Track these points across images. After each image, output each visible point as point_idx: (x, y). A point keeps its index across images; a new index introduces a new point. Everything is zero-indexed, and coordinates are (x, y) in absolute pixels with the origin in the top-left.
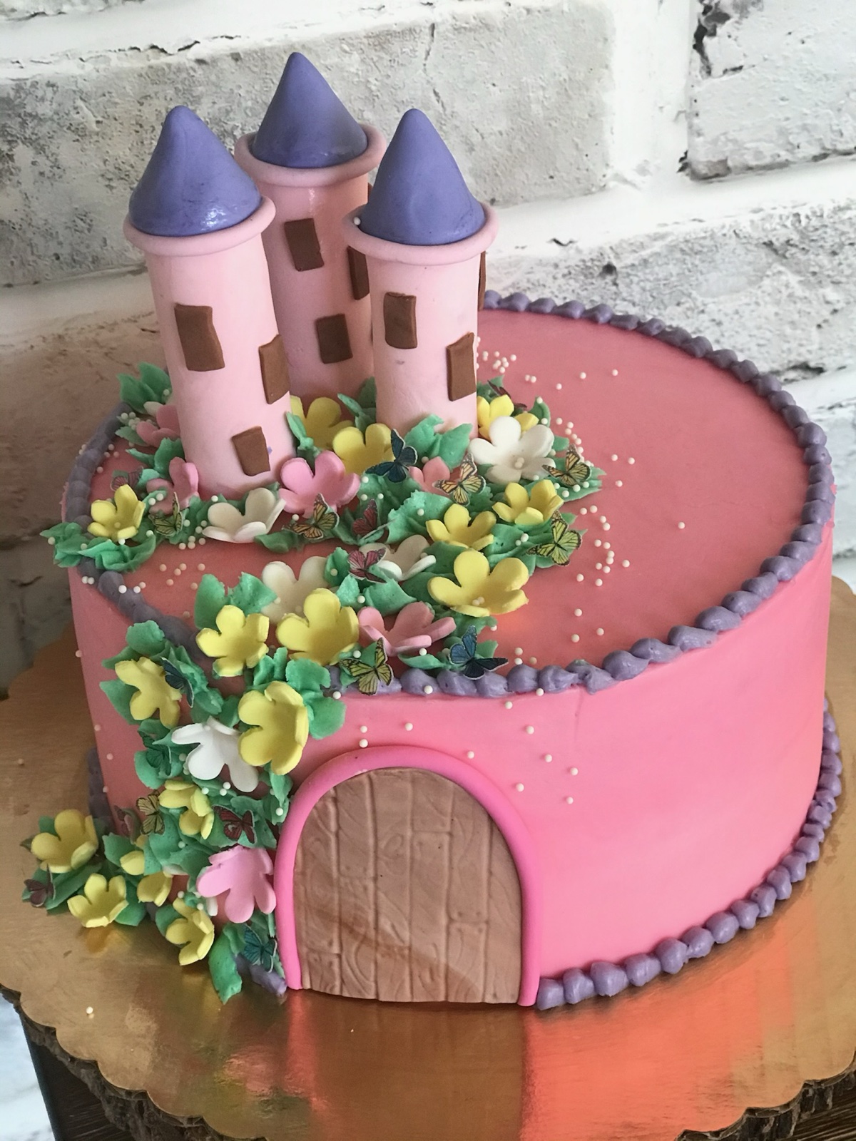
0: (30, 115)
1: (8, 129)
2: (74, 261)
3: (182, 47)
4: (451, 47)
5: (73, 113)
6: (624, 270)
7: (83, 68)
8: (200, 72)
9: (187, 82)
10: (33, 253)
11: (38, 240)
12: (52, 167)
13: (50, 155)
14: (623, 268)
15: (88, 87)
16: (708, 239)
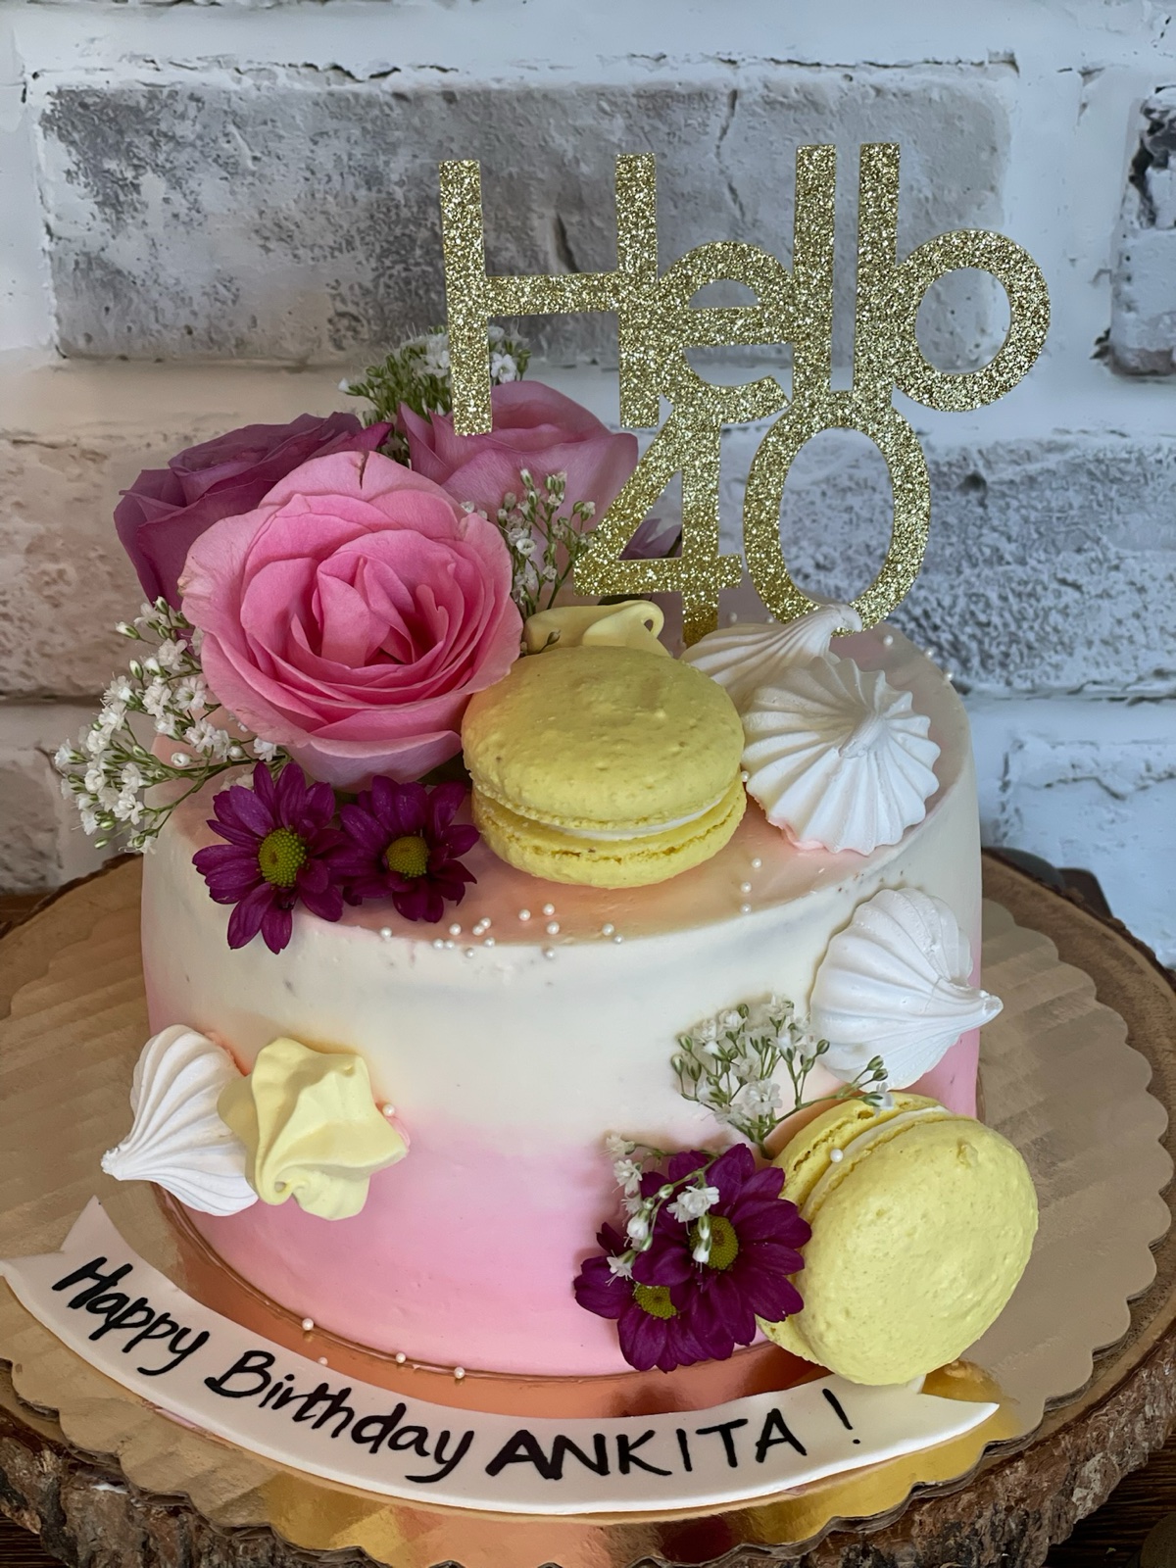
0: (165, 135)
1: (135, 150)
2: (211, 339)
3: (375, 72)
4: (757, 126)
5: (222, 141)
6: (996, 487)
7: (239, 81)
8: (397, 112)
9: (379, 123)
10: (157, 321)
11: (166, 304)
12: (189, 209)
13: (188, 192)
14: (994, 483)
15: (244, 108)
16: (1134, 463)
